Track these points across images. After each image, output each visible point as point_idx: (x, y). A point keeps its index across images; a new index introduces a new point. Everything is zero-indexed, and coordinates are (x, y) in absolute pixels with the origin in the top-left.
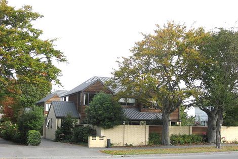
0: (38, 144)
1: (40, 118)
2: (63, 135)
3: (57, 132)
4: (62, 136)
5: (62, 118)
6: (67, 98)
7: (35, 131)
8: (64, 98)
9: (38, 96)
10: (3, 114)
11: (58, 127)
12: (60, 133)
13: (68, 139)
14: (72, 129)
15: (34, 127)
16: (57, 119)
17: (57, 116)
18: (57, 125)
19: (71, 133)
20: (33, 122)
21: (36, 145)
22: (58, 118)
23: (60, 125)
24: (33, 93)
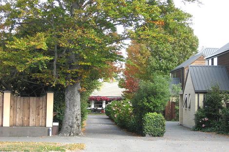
0: (160, 134)
1: (163, 94)
2: (206, 119)
3: (196, 115)
4: (204, 122)
5: (204, 93)
6: (216, 60)
7: (155, 114)
8: (210, 61)
9: (176, 59)
10: (124, 89)
11: (199, 108)
12: (202, 117)
13: (215, 127)
14: (220, 111)
15: (154, 107)
16: (196, 95)
17: (197, 89)
18: (196, 105)
19: (219, 116)
20: (153, 100)
21: (158, 136)
22: (198, 92)
23: (201, 104)
24: (167, 55)
